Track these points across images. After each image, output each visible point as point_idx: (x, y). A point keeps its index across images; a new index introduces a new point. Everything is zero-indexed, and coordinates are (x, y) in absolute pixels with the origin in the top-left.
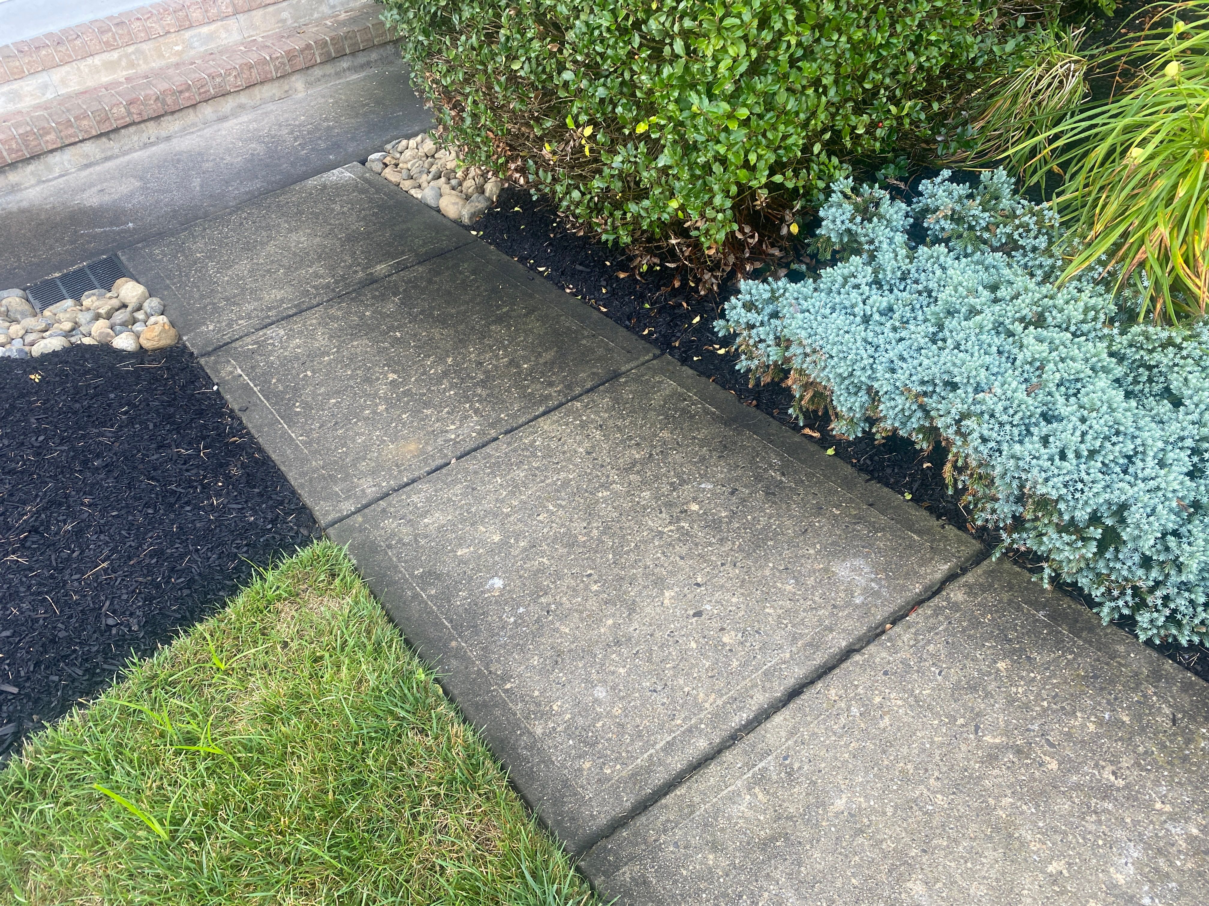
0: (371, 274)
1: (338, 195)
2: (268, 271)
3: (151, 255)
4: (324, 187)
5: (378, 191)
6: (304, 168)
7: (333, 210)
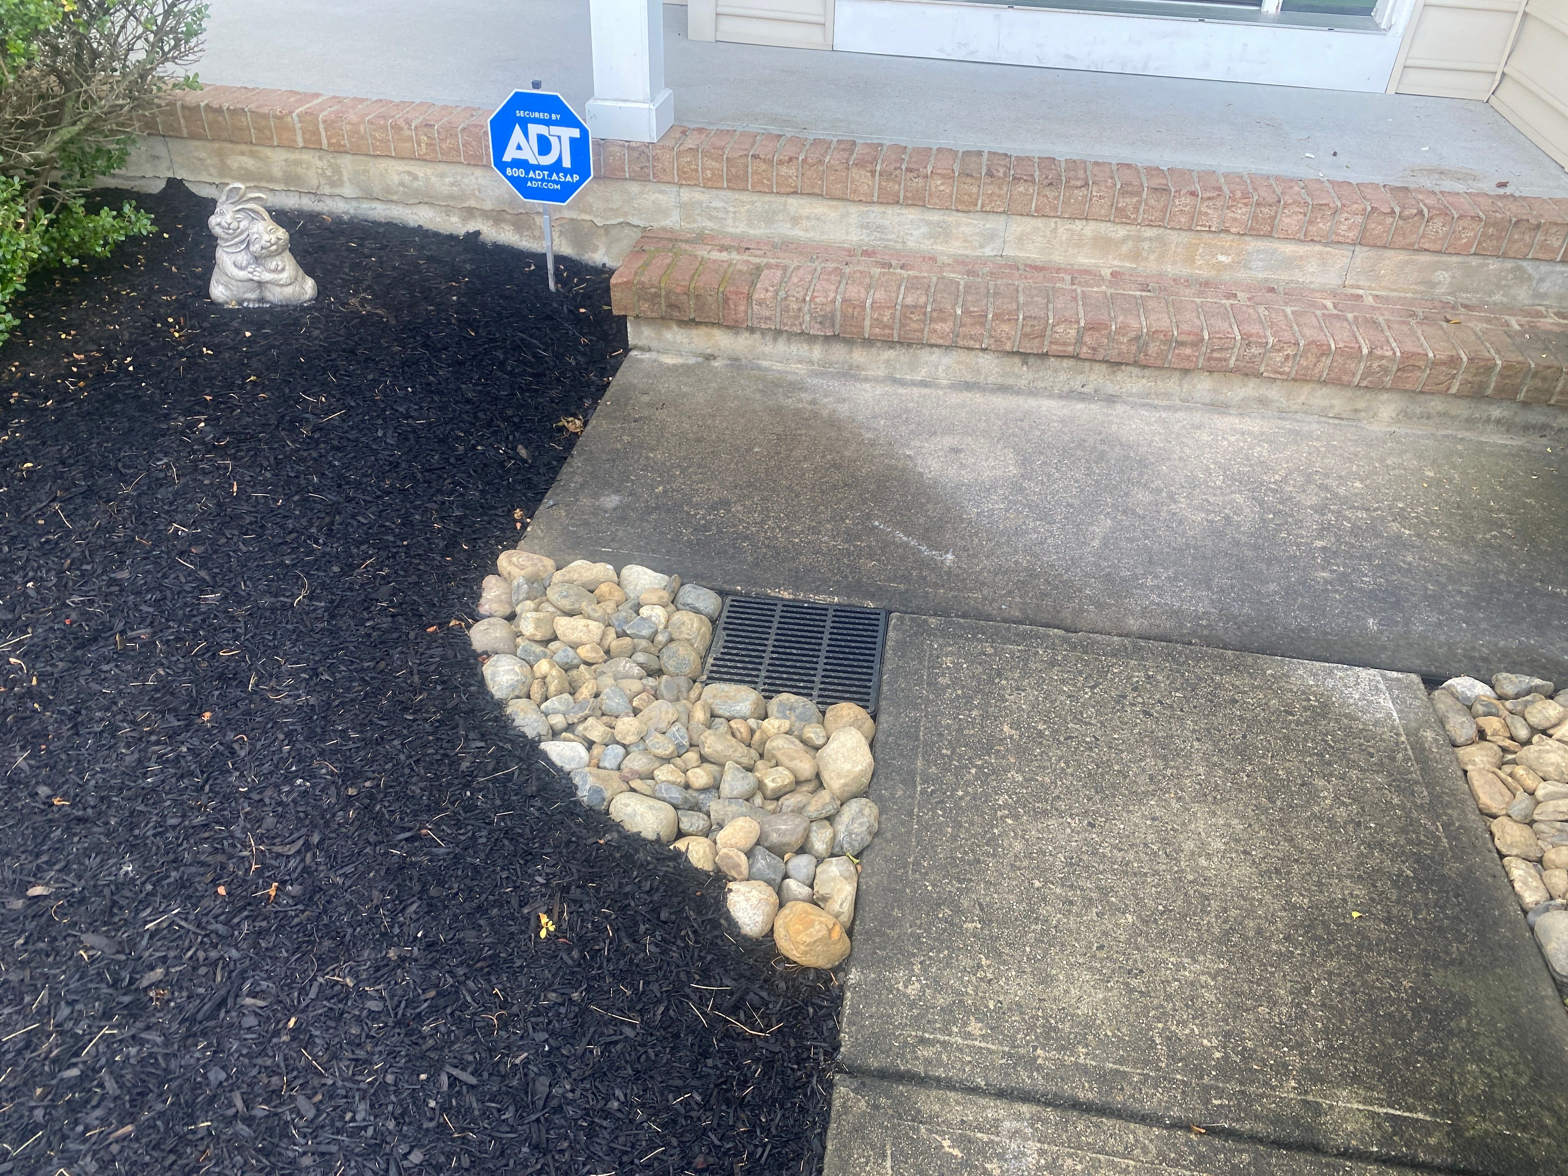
0: (1317, 1110)
1: (1343, 755)
2: (1104, 892)
3: (935, 663)
4: (1323, 710)
5: (1434, 808)
6: (1304, 619)
7: (1314, 796)
